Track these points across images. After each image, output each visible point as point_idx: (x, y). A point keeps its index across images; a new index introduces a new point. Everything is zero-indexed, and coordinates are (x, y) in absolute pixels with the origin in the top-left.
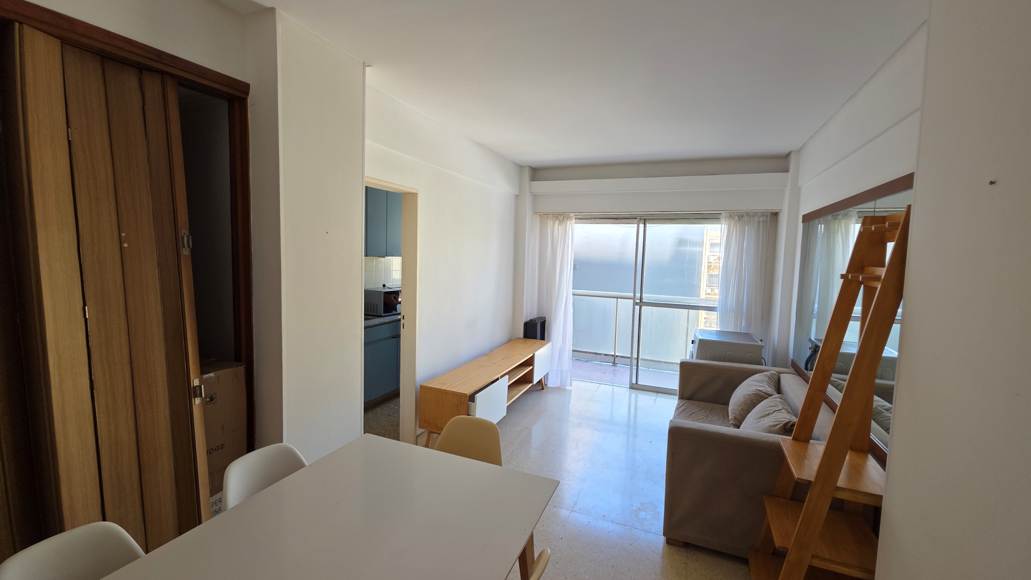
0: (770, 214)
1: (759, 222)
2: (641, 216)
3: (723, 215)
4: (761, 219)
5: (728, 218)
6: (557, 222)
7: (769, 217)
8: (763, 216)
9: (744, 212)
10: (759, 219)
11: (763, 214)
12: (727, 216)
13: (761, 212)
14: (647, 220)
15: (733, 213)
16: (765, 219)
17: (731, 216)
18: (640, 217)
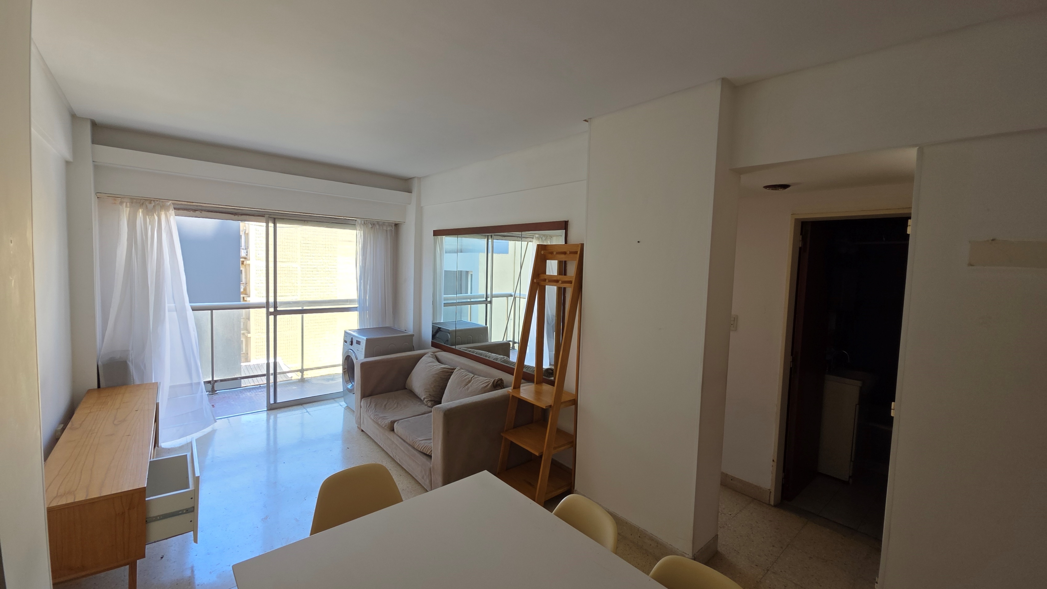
0: (394, 224)
1: (387, 231)
2: (271, 215)
3: (358, 222)
4: (389, 229)
5: (363, 225)
6: (140, 210)
7: (393, 227)
8: (389, 225)
9: (376, 221)
10: (387, 228)
11: (390, 224)
12: (361, 223)
13: (388, 223)
14: (276, 220)
15: (367, 221)
16: (391, 228)
17: (365, 223)
18: (269, 215)
